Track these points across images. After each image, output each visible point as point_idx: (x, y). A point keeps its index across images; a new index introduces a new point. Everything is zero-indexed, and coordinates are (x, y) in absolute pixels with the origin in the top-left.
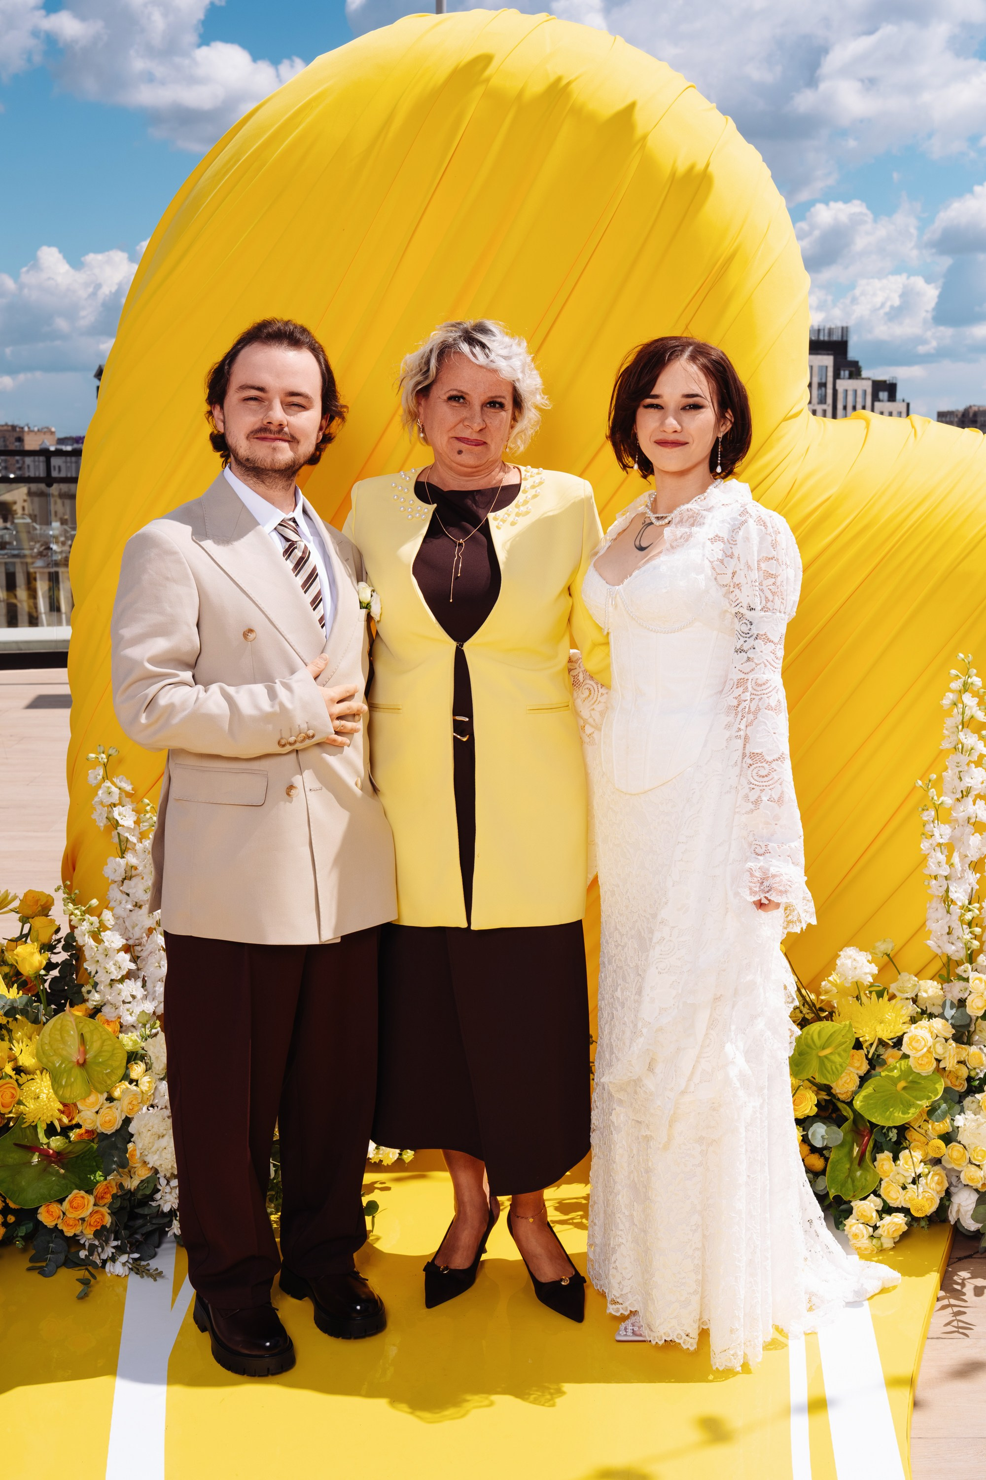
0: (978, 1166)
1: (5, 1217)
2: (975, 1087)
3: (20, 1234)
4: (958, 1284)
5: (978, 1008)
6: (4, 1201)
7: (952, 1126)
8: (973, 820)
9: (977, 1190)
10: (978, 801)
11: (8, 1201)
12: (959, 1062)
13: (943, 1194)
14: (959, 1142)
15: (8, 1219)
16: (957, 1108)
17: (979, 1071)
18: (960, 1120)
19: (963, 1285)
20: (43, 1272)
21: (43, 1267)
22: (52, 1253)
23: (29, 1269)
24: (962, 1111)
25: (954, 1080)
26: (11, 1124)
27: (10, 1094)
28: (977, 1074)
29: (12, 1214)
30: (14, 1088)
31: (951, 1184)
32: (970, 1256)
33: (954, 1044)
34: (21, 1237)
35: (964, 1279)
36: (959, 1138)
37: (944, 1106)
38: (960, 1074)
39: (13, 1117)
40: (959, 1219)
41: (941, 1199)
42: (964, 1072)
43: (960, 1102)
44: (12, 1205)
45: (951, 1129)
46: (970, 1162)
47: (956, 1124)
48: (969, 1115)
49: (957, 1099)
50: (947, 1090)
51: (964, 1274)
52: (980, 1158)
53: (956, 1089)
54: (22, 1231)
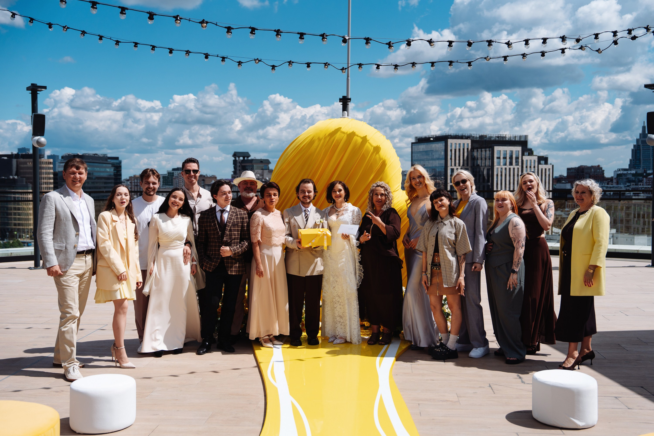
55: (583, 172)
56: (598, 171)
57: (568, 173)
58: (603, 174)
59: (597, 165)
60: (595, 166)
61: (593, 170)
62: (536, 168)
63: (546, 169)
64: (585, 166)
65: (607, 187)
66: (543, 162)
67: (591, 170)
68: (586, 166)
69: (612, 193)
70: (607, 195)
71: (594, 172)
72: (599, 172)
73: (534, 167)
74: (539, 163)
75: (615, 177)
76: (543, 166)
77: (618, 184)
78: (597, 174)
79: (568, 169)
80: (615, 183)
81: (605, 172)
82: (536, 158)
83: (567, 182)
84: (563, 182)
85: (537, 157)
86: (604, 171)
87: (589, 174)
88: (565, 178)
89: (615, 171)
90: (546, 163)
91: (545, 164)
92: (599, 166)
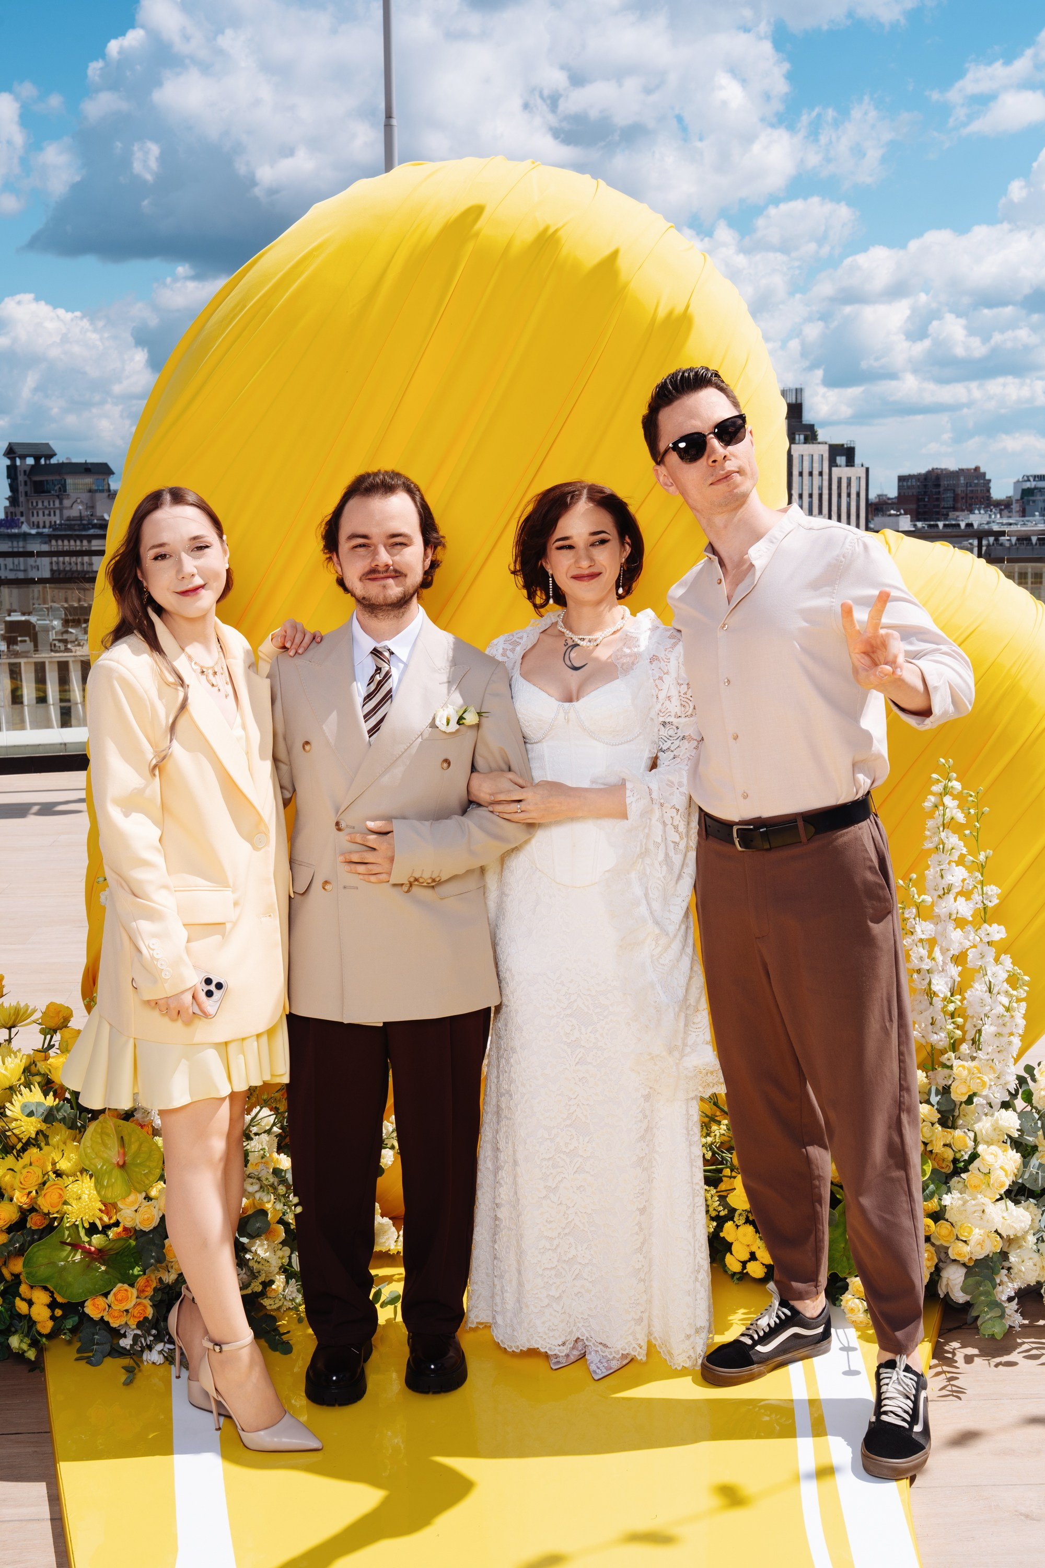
0: (965, 1242)
1: (53, 1311)
2: (960, 1168)
3: (68, 1327)
4: (949, 1352)
5: (962, 1094)
6: (52, 1296)
7: (940, 1205)
8: (954, 917)
9: (964, 1265)
10: (959, 898)
11: (56, 1295)
12: (945, 1145)
13: (933, 1269)
14: (947, 1220)
15: (56, 1313)
16: (944, 1188)
17: (963, 1153)
18: (947, 1200)
19: (954, 1354)
20: (90, 1362)
21: (90, 1357)
22: (98, 1344)
23: (77, 1359)
24: (949, 1191)
25: (941, 1162)
26: (56, 1224)
27: (58, 1195)
28: (962, 1155)
29: (60, 1308)
30: (61, 1189)
31: (940, 1260)
32: (959, 1328)
33: (940, 1128)
34: (68, 1329)
35: (954, 1349)
36: (947, 1216)
37: (932, 1187)
38: (946, 1156)
39: (56, 1218)
40: (948, 1293)
41: (931, 1274)
42: (949, 1155)
43: (946, 1183)
44: (60, 1299)
45: (939, 1209)
46: (958, 1239)
47: (943, 1203)
48: (956, 1194)
49: (944, 1179)
50: (934, 1171)
51: (955, 1345)
52: (966, 1234)
53: (943, 1170)
54: (70, 1323)
55: (938, 486)
56: (976, 481)
57: (900, 488)
58: (988, 490)
59: (973, 467)
60: (968, 470)
61: (962, 480)
62: (826, 477)
63: (849, 480)
64: (942, 470)
65: (1002, 524)
66: (841, 460)
67: (959, 480)
68: (945, 469)
69: (1014, 539)
70: (1002, 545)
71: (967, 485)
72: (977, 485)
73: (821, 474)
74: (833, 463)
75: (1018, 497)
76: (842, 471)
77: (1024, 516)
78: (972, 491)
79: (901, 479)
80: (1017, 512)
81: (992, 485)
82: (824, 450)
83: (902, 511)
84: (892, 512)
85: (826, 447)
86: (990, 481)
87: (954, 491)
88: (893, 504)
89: (1018, 481)
90: (850, 462)
91: (847, 466)
92: (977, 469)
